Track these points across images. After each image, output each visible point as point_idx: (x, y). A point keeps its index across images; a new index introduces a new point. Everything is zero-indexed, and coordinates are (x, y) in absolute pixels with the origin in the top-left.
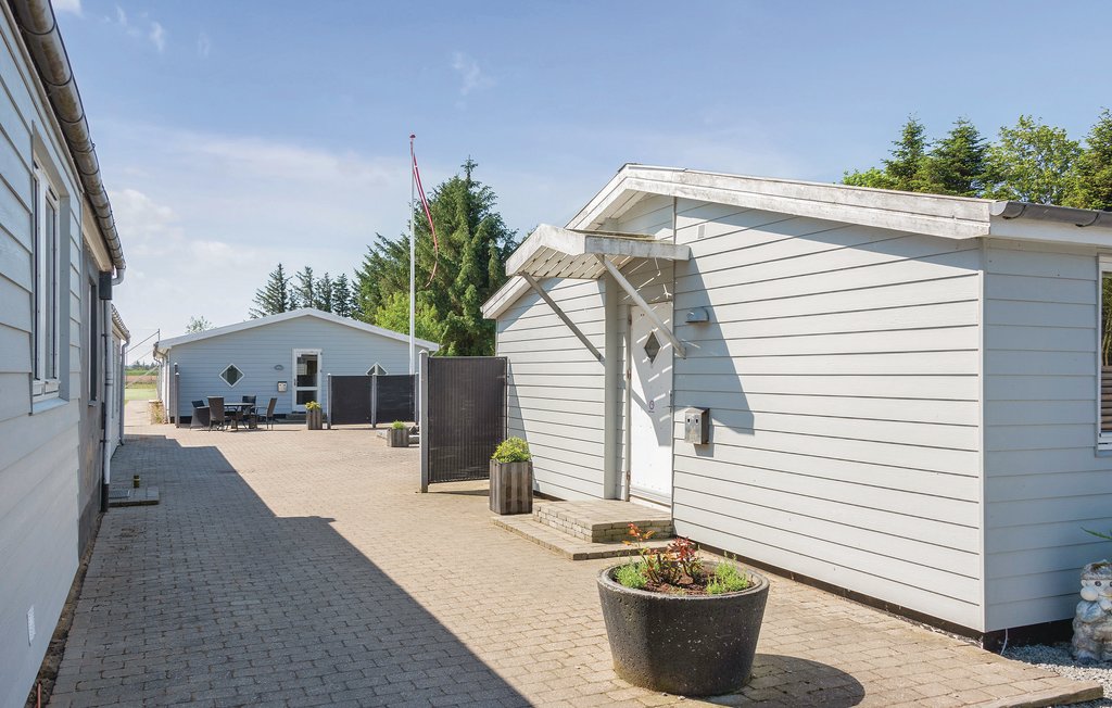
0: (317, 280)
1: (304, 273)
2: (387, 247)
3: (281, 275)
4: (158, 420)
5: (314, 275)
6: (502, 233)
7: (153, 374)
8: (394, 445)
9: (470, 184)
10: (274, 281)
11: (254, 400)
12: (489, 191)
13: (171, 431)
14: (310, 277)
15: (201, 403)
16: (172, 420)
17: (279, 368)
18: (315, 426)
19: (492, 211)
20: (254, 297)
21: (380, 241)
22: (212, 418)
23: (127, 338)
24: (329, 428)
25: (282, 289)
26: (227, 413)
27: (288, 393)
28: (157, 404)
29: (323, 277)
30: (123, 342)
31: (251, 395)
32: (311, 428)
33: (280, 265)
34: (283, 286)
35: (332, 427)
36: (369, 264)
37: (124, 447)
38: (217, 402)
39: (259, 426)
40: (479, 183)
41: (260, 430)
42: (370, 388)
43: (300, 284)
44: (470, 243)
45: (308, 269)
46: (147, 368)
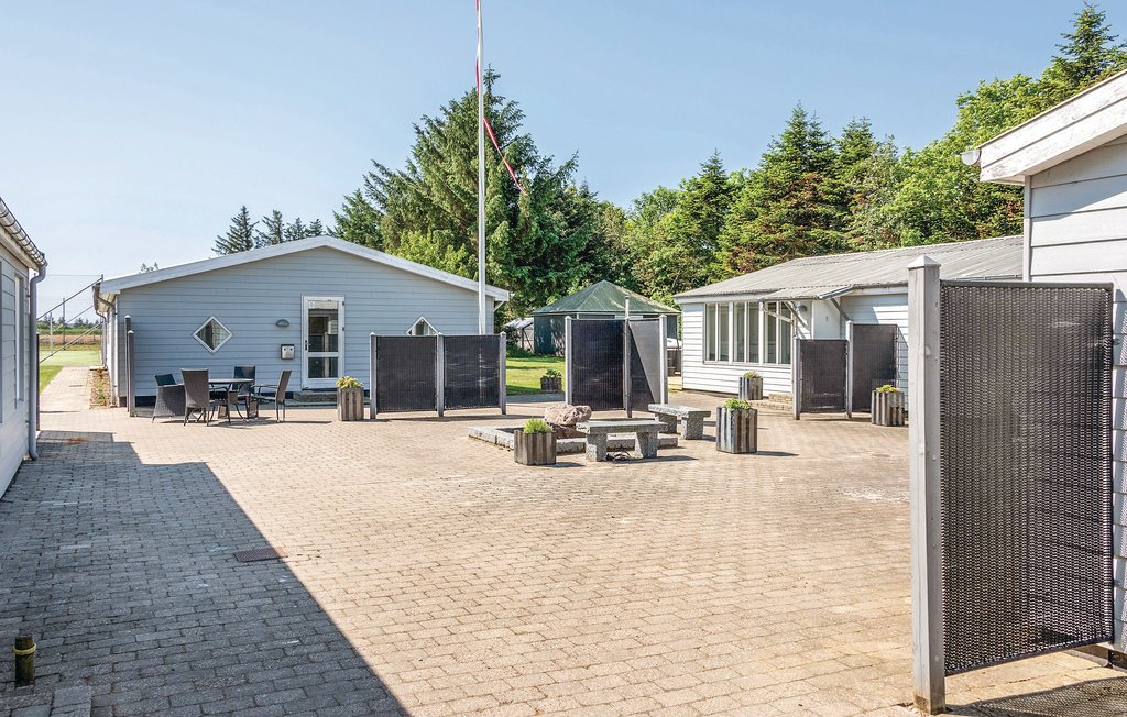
0: (286, 227)
1: (272, 217)
2: (385, 179)
3: (245, 220)
4: (101, 400)
5: (284, 220)
6: (531, 162)
7: (96, 333)
8: (532, 462)
9: (490, 100)
10: (237, 227)
11: (252, 374)
12: (516, 107)
13: (120, 424)
14: (279, 222)
15: (168, 379)
16: (123, 402)
17: (282, 324)
18: (352, 416)
19: (519, 132)
20: (214, 246)
21: (377, 172)
22: (189, 403)
23: (41, 267)
24: (373, 418)
25: (247, 237)
26: (214, 395)
27: (296, 361)
28: (101, 373)
29: (293, 222)
30: (32, 273)
31: (247, 364)
32: (346, 418)
33: (244, 209)
34: (248, 234)
35: (379, 416)
36: (350, 207)
37: (37, 465)
38: (197, 378)
39: (262, 413)
40: (502, 98)
41: (265, 421)
42: (434, 355)
43: (266, 230)
44: (495, 170)
45: (276, 213)
46: (90, 326)
